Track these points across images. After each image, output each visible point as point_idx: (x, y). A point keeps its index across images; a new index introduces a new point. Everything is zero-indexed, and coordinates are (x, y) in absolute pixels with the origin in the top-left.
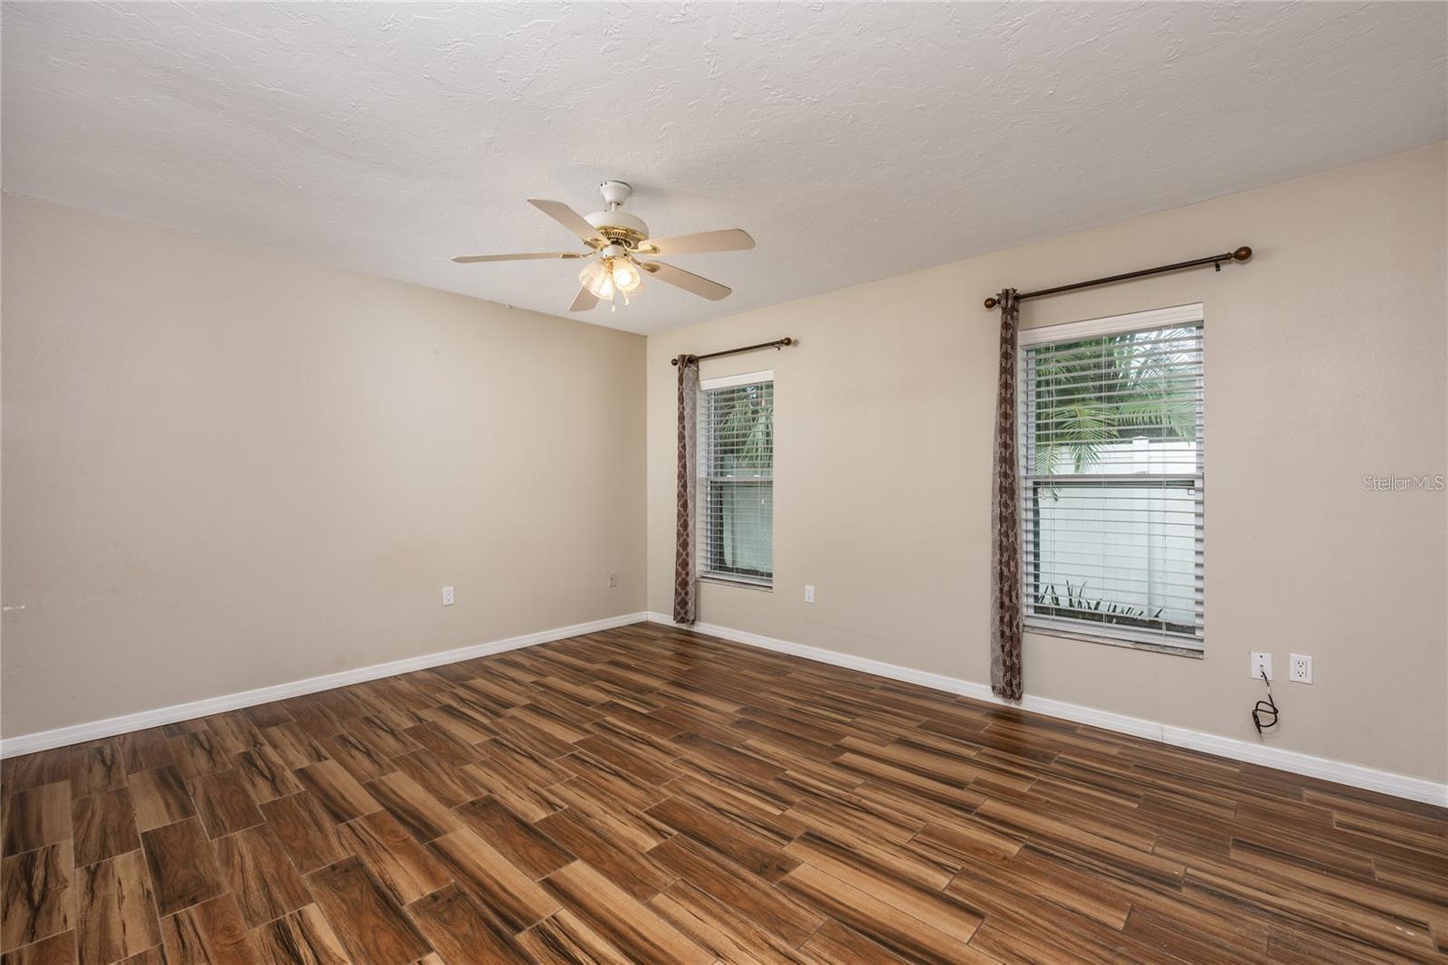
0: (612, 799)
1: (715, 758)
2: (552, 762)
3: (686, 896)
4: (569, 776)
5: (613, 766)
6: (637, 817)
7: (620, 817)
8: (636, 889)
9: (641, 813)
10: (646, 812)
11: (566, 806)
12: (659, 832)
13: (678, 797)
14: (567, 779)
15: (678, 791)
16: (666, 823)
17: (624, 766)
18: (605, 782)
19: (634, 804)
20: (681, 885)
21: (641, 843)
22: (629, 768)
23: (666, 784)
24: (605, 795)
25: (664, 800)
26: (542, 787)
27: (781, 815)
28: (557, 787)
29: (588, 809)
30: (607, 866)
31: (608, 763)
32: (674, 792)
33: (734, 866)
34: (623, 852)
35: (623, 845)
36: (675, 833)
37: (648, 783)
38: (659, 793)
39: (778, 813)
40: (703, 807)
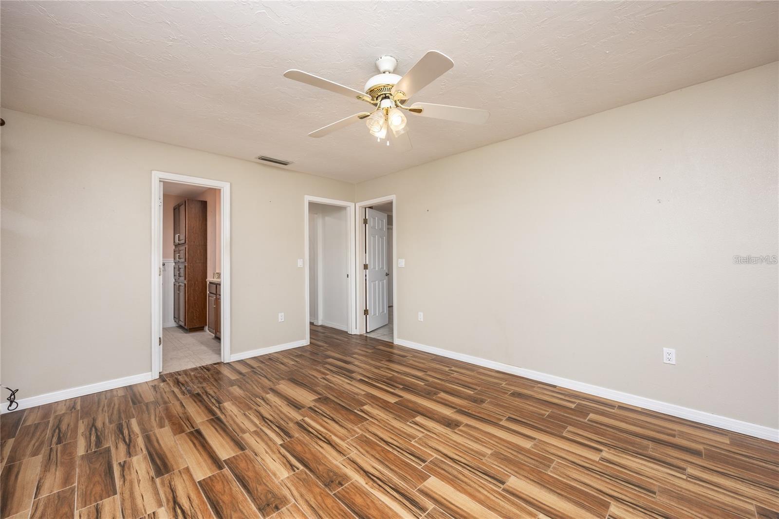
0: (386, 427)
1: (321, 456)
2: (435, 455)
3: (355, 393)
4: (415, 441)
5: (391, 450)
6: (372, 417)
7: (380, 417)
8: (371, 395)
9: (371, 419)
10: (368, 420)
11: (408, 423)
12: (362, 411)
13: (352, 427)
14: (416, 439)
15: (351, 431)
16: (359, 414)
17: (383, 450)
18: (392, 437)
19: (374, 424)
20: (356, 396)
21: (370, 407)
22: (380, 448)
23: (357, 435)
24: (390, 429)
25: (359, 425)
26: (427, 435)
27: (305, 417)
28: (420, 435)
29: (396, 421)
30: (381, 401)
31: (395, 453)
32: (353, 430)
33: (336, 400)
34: (377, 405)
35: (377, 407)
36: (355, 411)
37: (368, 436)
38: (361, 429)
39: (307, 419)
40: (340, 421)
